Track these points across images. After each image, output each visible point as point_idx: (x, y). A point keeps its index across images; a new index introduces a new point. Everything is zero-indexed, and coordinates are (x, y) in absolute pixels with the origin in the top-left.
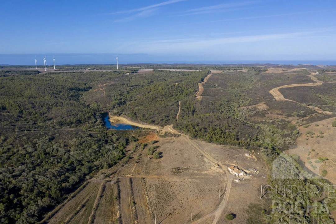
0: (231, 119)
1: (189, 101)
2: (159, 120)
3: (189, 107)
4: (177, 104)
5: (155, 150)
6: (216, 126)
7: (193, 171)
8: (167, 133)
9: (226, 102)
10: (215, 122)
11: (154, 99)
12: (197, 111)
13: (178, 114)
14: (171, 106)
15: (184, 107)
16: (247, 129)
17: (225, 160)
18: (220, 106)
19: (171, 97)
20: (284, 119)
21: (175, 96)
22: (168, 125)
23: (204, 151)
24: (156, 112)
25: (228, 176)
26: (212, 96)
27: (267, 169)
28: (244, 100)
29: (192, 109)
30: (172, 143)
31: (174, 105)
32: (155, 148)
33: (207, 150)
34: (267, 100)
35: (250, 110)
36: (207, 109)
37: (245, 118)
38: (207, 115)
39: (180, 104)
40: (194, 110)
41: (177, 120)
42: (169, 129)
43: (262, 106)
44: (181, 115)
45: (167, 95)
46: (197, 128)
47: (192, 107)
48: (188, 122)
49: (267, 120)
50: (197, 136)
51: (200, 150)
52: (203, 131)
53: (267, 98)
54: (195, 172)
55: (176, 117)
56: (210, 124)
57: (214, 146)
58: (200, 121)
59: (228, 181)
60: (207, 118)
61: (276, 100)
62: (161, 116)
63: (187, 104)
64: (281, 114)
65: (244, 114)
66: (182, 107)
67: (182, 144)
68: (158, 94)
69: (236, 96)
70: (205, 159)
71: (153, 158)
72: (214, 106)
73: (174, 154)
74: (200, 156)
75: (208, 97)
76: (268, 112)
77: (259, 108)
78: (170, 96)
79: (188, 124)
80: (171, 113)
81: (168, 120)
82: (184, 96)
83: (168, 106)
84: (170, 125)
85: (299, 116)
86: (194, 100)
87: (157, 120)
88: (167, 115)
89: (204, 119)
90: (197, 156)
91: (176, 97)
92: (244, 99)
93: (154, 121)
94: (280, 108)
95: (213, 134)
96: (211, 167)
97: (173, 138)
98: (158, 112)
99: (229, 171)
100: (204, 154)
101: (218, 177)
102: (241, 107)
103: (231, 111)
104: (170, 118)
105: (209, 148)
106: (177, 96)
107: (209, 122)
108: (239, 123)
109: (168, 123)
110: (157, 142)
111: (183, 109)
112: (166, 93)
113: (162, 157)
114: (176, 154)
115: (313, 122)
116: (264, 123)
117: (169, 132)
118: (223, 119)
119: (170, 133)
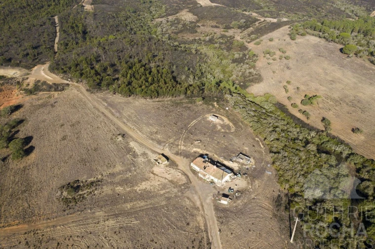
0: (154, 42)
1: (72, 15)
2: (20, 56)
3: (74, 25)
4: (52, 21)
5: (13, 130)
6: (131, 57)
7: (112, 187)
8: (40, 84)
9: (133, 12)
10: (128, 49)
11: (8, 15)
12: (90, 32)
13: (57, 40)
14: (41, 25)
15: (66, 26)
16: (182, 57)
17: (175, 140)
18: (127, 19)
19: (40, 9)
20: (223, 33)
21: (46, 7)
22: (39, 64)
23: (125, 120)
24: (13, 40)
25: (197, 188)
26: (108, 4)
27: (262, 146)
28: (157, 9)
29: (80, 28)
30: (53, 106)
31: (47, 24)
32: (14, 127)
33: (129, 116)
34: (189, 6)
35: (172, 24)
36: (107, 26)
37: (169, 36)
38: (111, 37)
39: (57, 21)
40: (85, 30)
41: (55, 53)
42: (43, 73)
43: (187, 16)
44: (62, 42)
45: (32, 6)
46: (97, 67)
47: (80, 25)
48: (78, 55)
49: (201, 38)
50: (102, 85)
51: (115, 120)
52: (110, 71)
53: (188, 4)
54: (119, 189)
55: (53, 46)
56: (120, 54)
57: (139, 102)
58: (101, 52)
59: (206, 207)
60: (112, 43)
61: (201, 6)
62: (23, 48)
63: (71, 20)
64: (216, 27)
65: (164, 30)
66: (61, 27)
67: (74, 106)
68: (15, 6)
69: (144, 3)
70: (132, 144)
71: (11, 156)
72: (117, 20)
73: (59, 138)
74: (120, 138)
75: (104, 6)
76: (198, 24)
77: (183, 18)
78: (38, 8)
79: (79, 60)
80: (42, 40)
81: (38, 54)
82: (63, 6)
83: (34, 26)
84: (43, 63)
85: (240, 27)
86: (82, 11)
87: (16, 56)
88: (35, 43)
89: (107, 48)
90: (112, 139)
91: (48, 9)
92: (157, 6)
93: (10, 60)
94: (213, 17)
95: (131, 77)
96: (152, 168)
97: (52, 93)
98: (15, 40)
99: (195, 172)
100: (126, 129)
101: (176, 196)
102: (157, 20)
103: (144, 27)
104: (41, 49)
105: (133, 111)
106: (52, 7)
107: (118, 51)
108: (168, 47)
109: (40, 60)
110: (18, 107)
111: (64, 30)
112: (29, 3)
113: (32, 149)
114: (64, 138)
115: (263, 36)
116: (199, 42)
117: (43, 80)
118: (140, 43)
119: (45, 83)
